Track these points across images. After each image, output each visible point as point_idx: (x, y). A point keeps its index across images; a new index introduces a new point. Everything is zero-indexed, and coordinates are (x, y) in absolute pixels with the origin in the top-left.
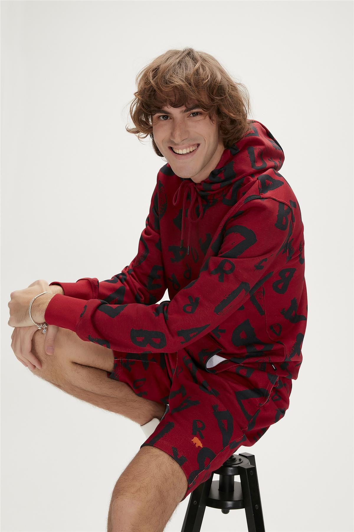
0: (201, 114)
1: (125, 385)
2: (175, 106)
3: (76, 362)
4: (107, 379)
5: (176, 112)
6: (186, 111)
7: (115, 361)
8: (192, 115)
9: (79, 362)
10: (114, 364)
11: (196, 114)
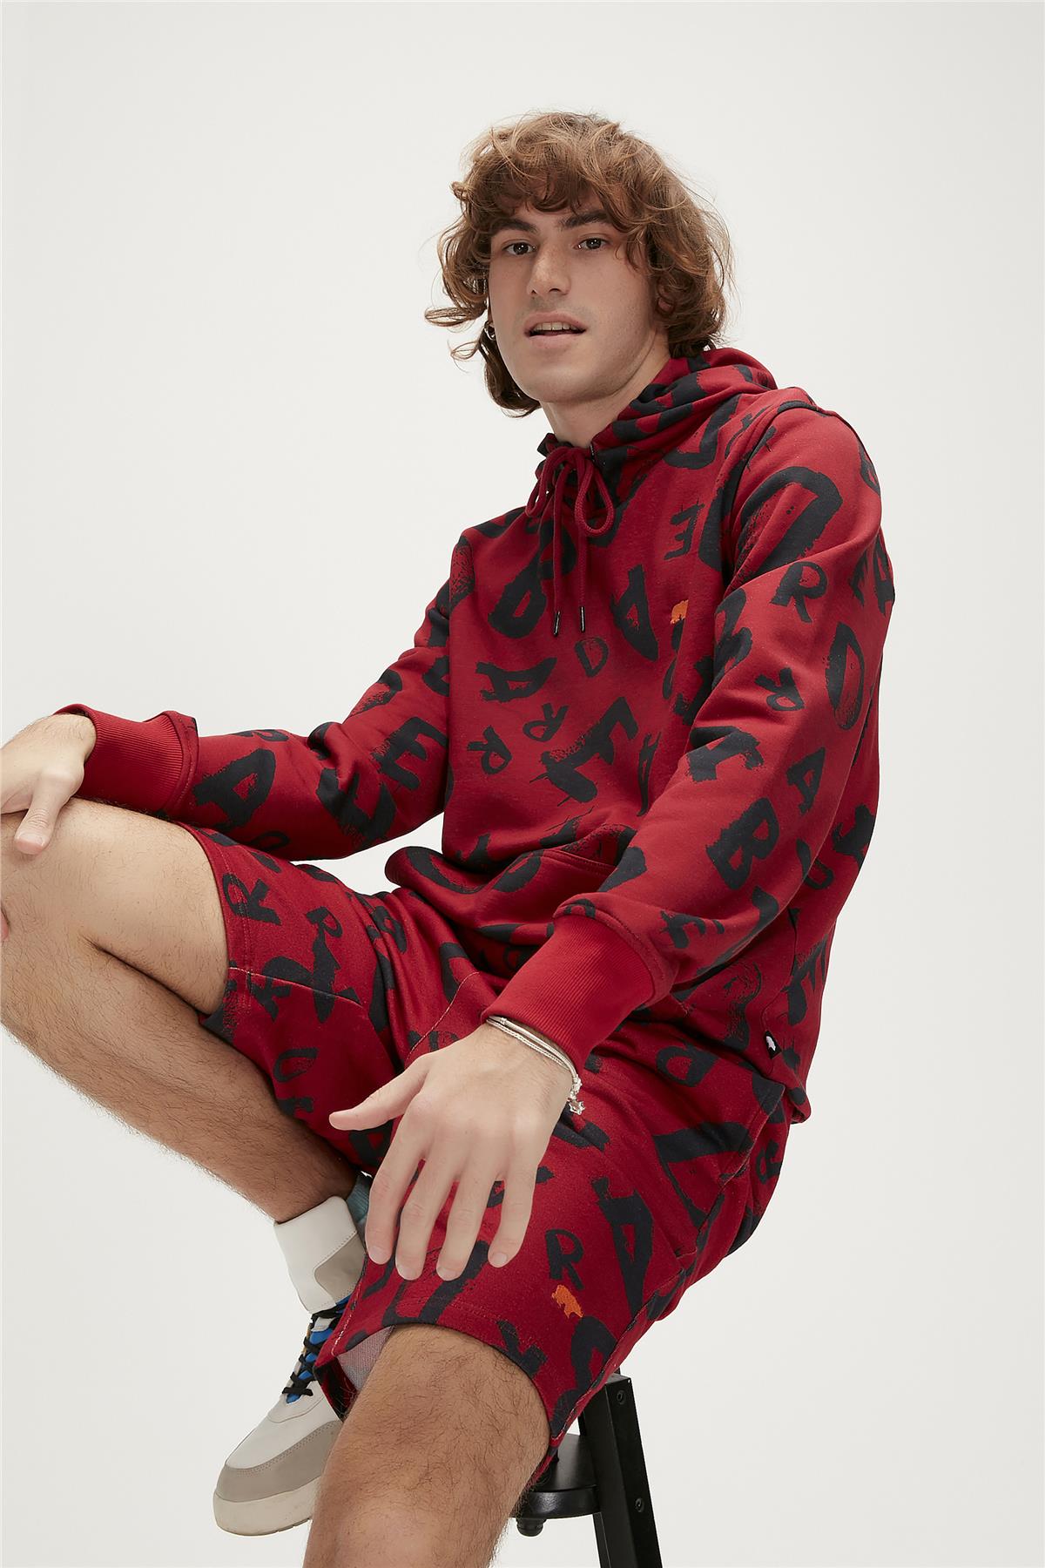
0: (608, 243)
1: (247, 1063)
2: (543, 207)
3: (109, 949)
4: (194, 1027)
5: (547, 224)
7: (229, 972)
8: (586, 243)
9: (119, 949)
10: (226, 981)
11: (594, 244)
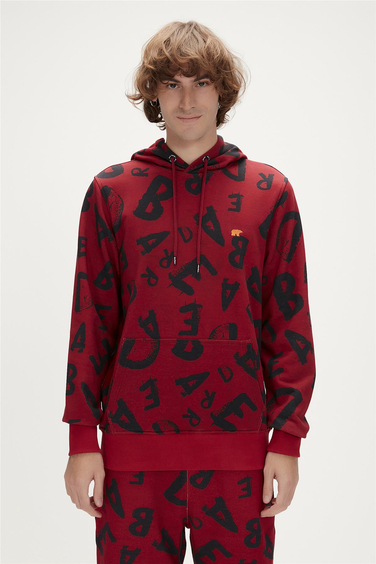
0: (207, 83)
6: (195, 80)
8: (198, 85)
11: (203, 84)
